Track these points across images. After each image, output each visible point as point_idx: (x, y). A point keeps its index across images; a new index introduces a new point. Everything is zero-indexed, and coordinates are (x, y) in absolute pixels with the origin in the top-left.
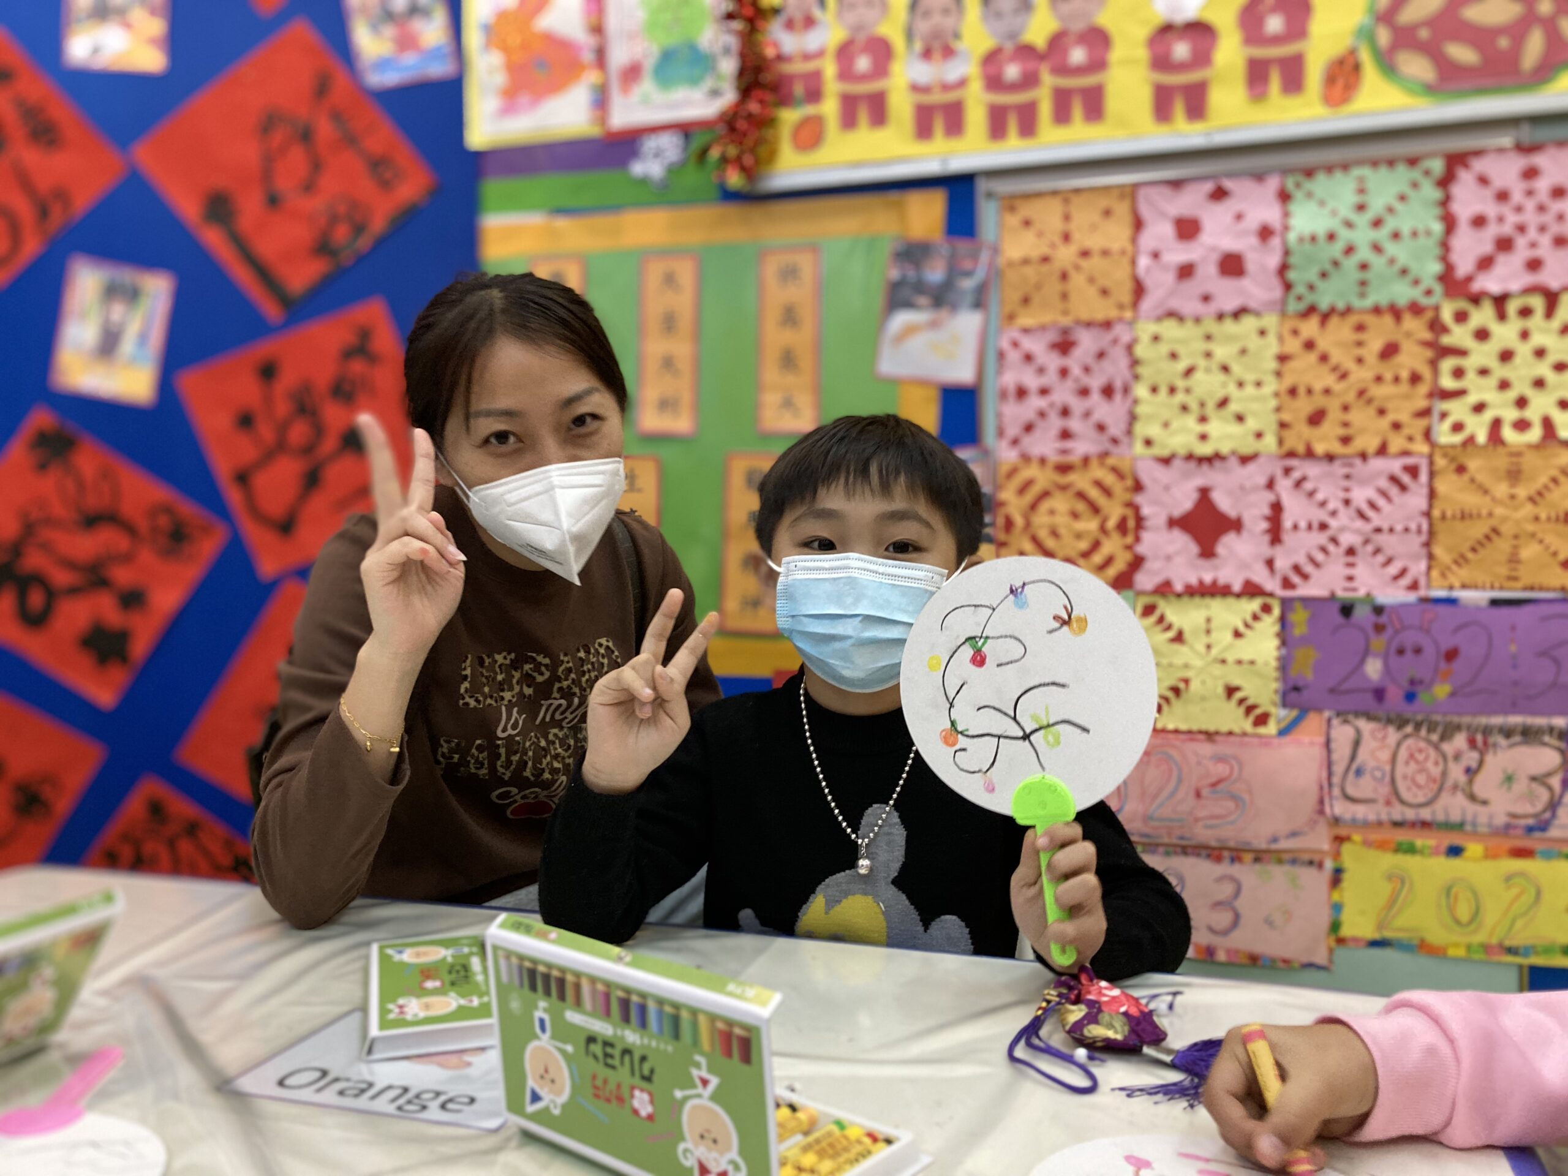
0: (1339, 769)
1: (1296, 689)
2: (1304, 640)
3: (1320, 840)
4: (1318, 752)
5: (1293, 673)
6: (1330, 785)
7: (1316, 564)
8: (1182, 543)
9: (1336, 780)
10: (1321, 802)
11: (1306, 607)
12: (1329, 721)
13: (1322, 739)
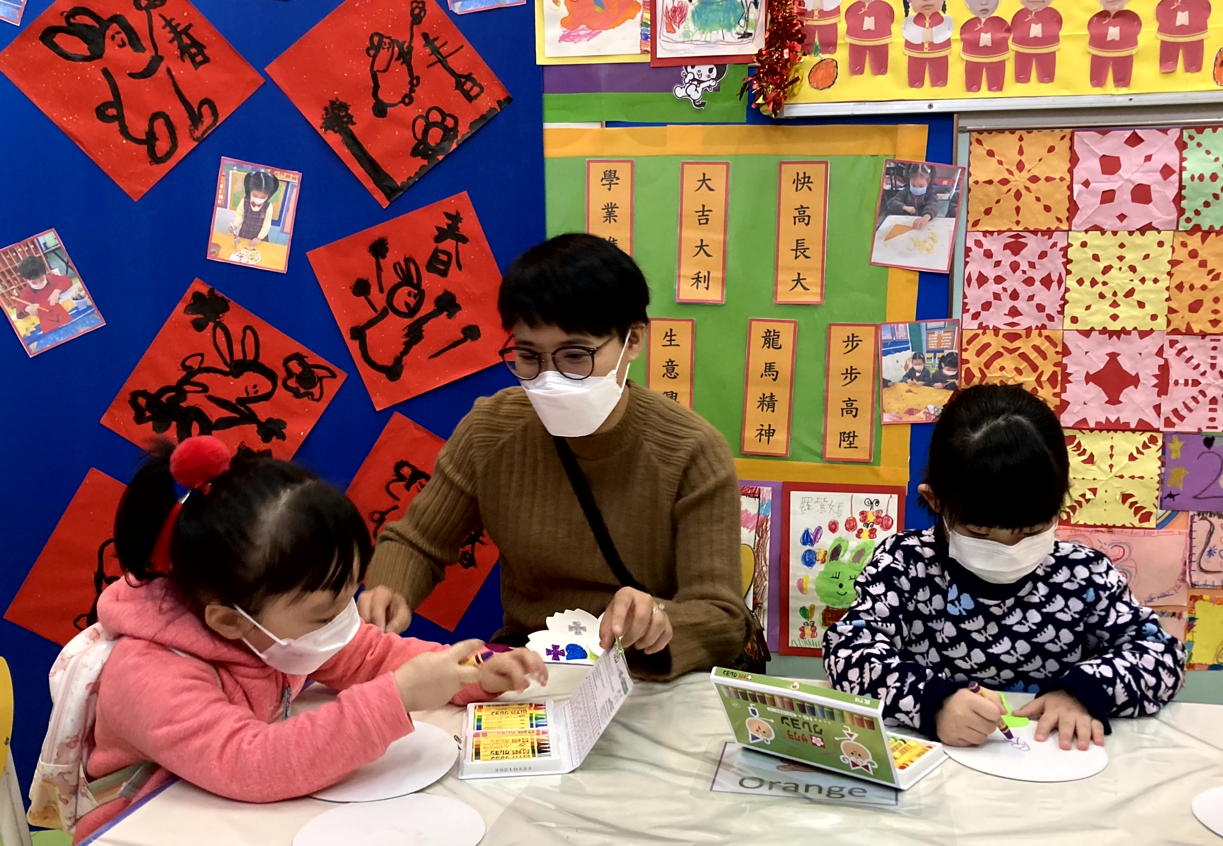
0: (1197, 551)
1: (1171, 496)
2: (1177, 463)
3: (1181, 599)
4: (1184, 539)
5: (1169, 485)
6: (1191, 562)
7: (1190, 410)
8: (1095, 392)
9: (1194, 559)
10: (1184, 573)
11: (1180, 440)
12: (1192, 517)
13: (1188, 531)
